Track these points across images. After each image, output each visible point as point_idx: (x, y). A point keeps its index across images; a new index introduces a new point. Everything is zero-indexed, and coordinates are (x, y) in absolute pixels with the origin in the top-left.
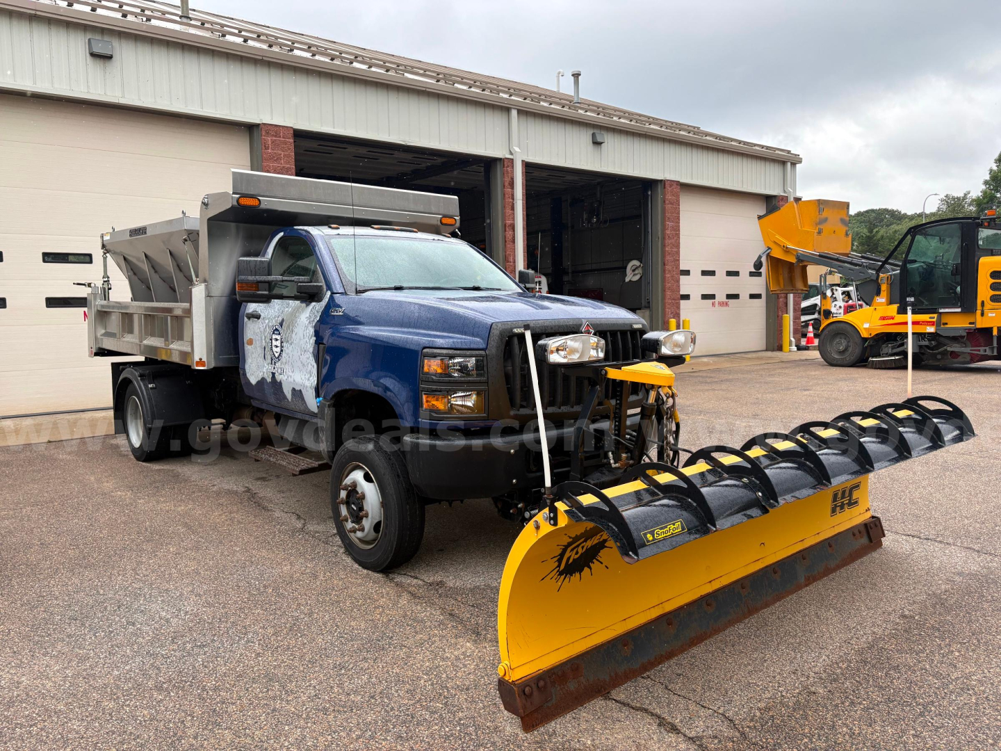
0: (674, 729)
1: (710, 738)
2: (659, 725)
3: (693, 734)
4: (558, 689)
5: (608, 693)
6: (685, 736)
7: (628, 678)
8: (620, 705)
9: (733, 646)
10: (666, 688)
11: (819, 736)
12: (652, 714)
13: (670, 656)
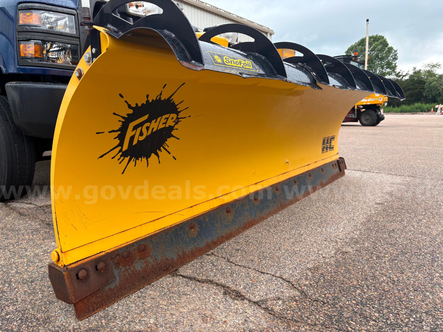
0: (239, 296)
1: (274, 300)
2: (225, 294)
3: (257, 299)
4: (123, 270)
5: (176, 270)
6: (250, 301)
7: (195, 256)
8: (187, 280)
9: (275, 228)
10: (228, 261)
11: (368, 286)
12: (217, 285)
13: (228, 237)
